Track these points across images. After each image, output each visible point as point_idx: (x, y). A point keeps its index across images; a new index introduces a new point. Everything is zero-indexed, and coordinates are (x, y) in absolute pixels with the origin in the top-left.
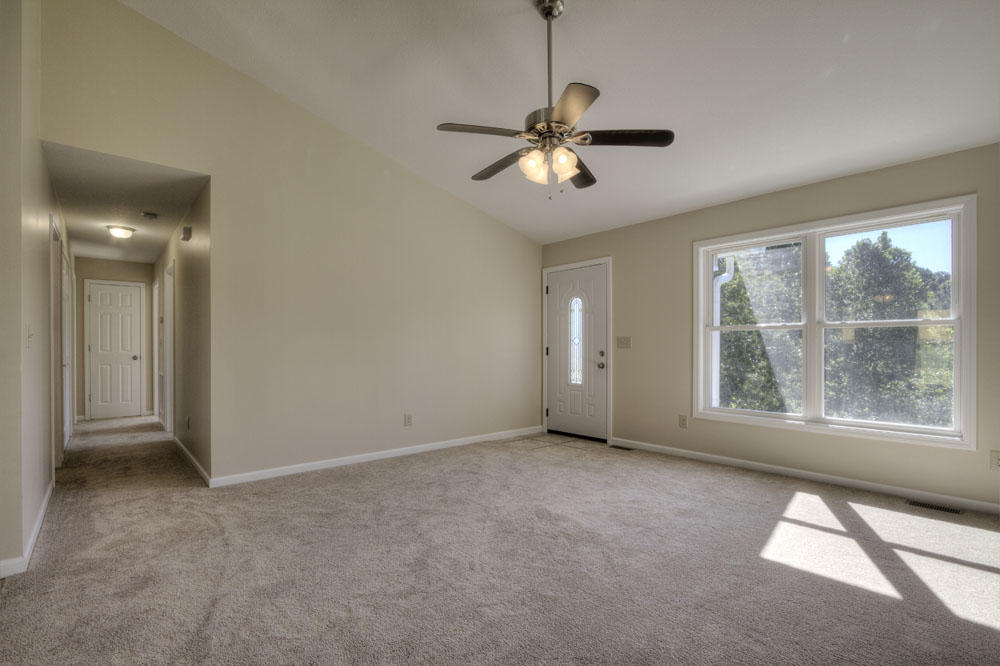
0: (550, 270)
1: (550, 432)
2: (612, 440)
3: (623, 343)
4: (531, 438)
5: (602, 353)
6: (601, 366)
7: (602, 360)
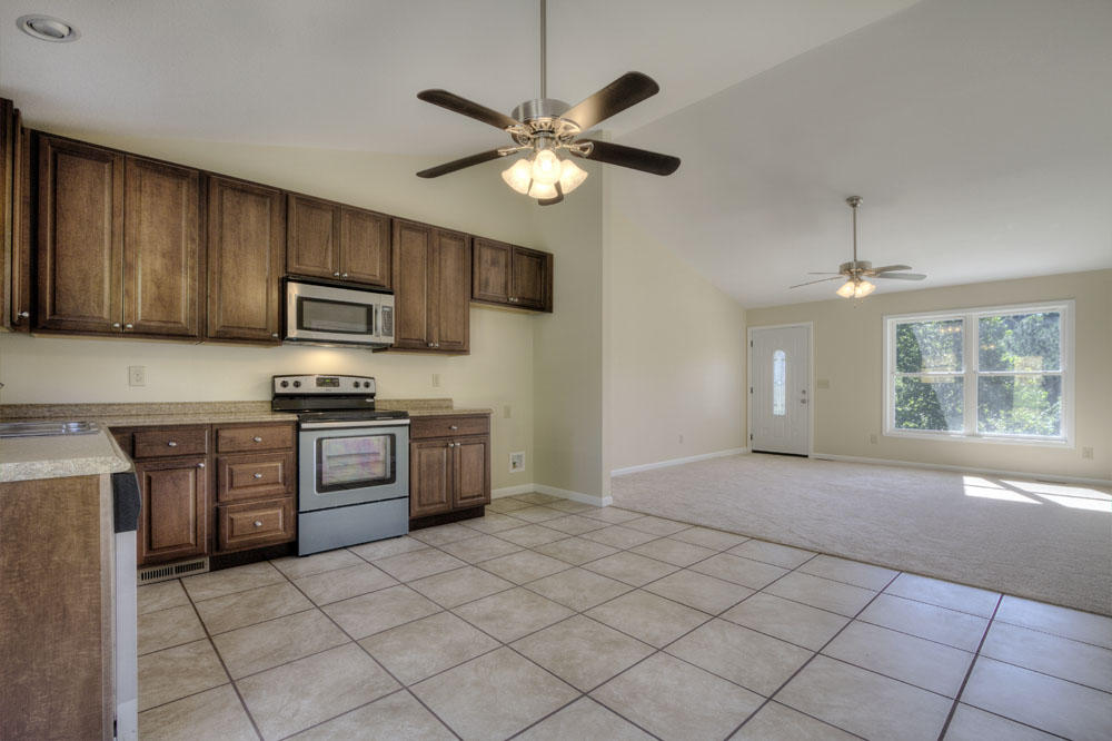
0: (754, 329)
1: (754, 452)
2: (812, 454)
3: (823, 384)
4: (734, 457)
5: (804, 392)
6: (803, 401)
7: (803, 397)
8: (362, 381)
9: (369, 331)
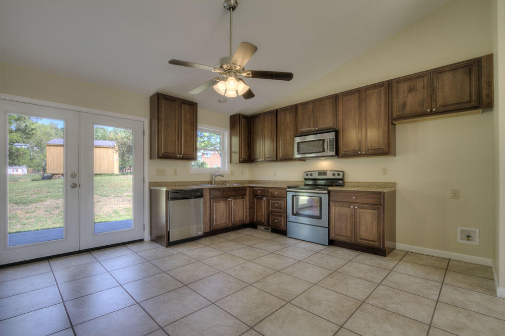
8: (336, 173)
9: (324, 151)
